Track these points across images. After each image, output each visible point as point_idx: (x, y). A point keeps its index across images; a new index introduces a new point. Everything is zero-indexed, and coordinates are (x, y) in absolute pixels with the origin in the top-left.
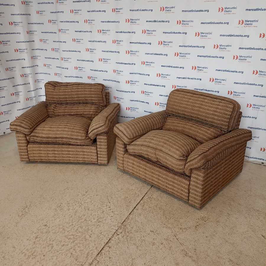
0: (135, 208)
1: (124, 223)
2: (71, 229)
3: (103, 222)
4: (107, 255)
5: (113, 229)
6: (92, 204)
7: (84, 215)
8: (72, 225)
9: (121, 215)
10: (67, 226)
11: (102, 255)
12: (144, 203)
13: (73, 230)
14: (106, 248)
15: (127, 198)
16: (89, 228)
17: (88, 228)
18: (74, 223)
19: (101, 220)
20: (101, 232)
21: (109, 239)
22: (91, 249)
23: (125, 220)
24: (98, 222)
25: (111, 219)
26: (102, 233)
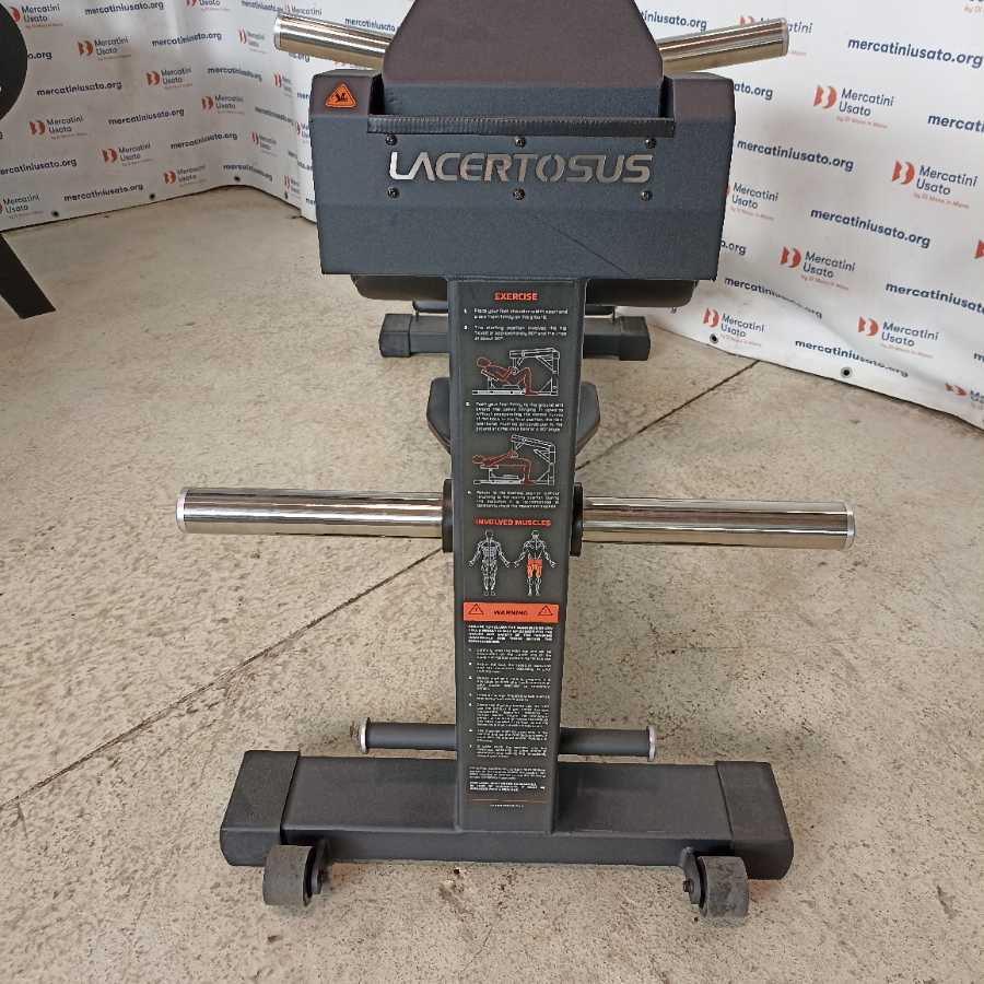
1: (256, 662)
3: (167, 638)
4: (78, 794)
7: (114, 592)
9: (269, 622)
10: (12, 625)
12: (409, 585)
13: (20, 647)
16: (90, 655)
17: (90, 651)
18: (46, 618)
19: (165, 627)
21: (139, 722)
22: (31, 751)
24: (145, 634)
25: (209, 632)
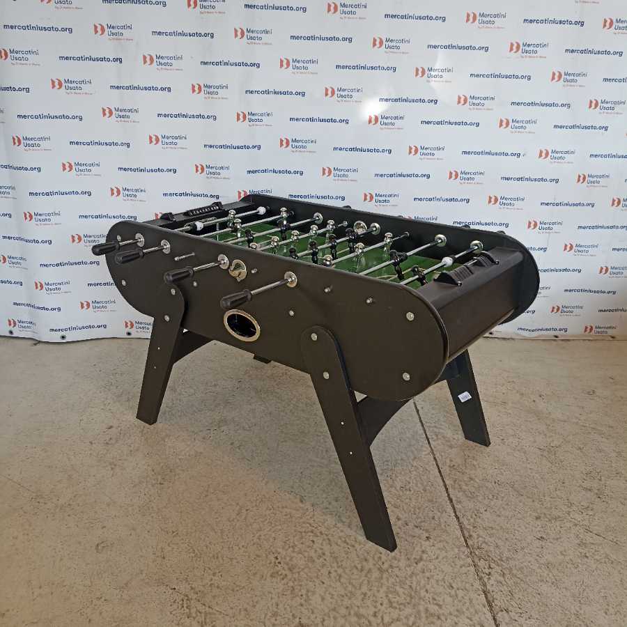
0: (451, 500)
2: (375, 607)
5: (464, 565)
8: (365, 594)
14: (499, 615)
15: (409, 483)
20: (447, 583)
23: (464, 537)
26: (454, 585)
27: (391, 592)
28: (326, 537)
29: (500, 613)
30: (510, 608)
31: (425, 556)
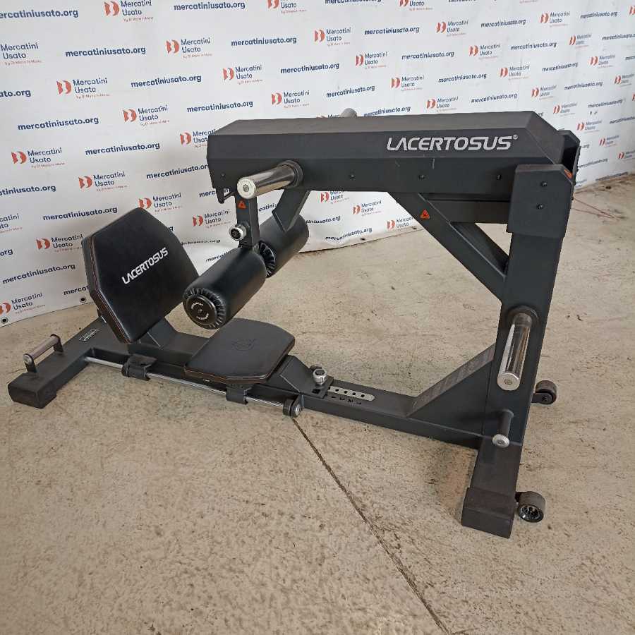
0: (328, 468)
1: (366, 514)
4: (451, 603)
5: (370, 546)
6: (228, 543)
7: (263, 585)
11: (446, 614)
14: (426, 594)
15: (277, 462)
16: (328, 598)
18: (275, 627)
20: (361, 577)
21: (400, 573)
23: (358, 510)
24: (319, 568)
25: (331, 534)
26: (368, 576)
27: (305, 616)
28: (206, 573)
29: (426, 590)
30: (434, 581)
31: (326, 551)
